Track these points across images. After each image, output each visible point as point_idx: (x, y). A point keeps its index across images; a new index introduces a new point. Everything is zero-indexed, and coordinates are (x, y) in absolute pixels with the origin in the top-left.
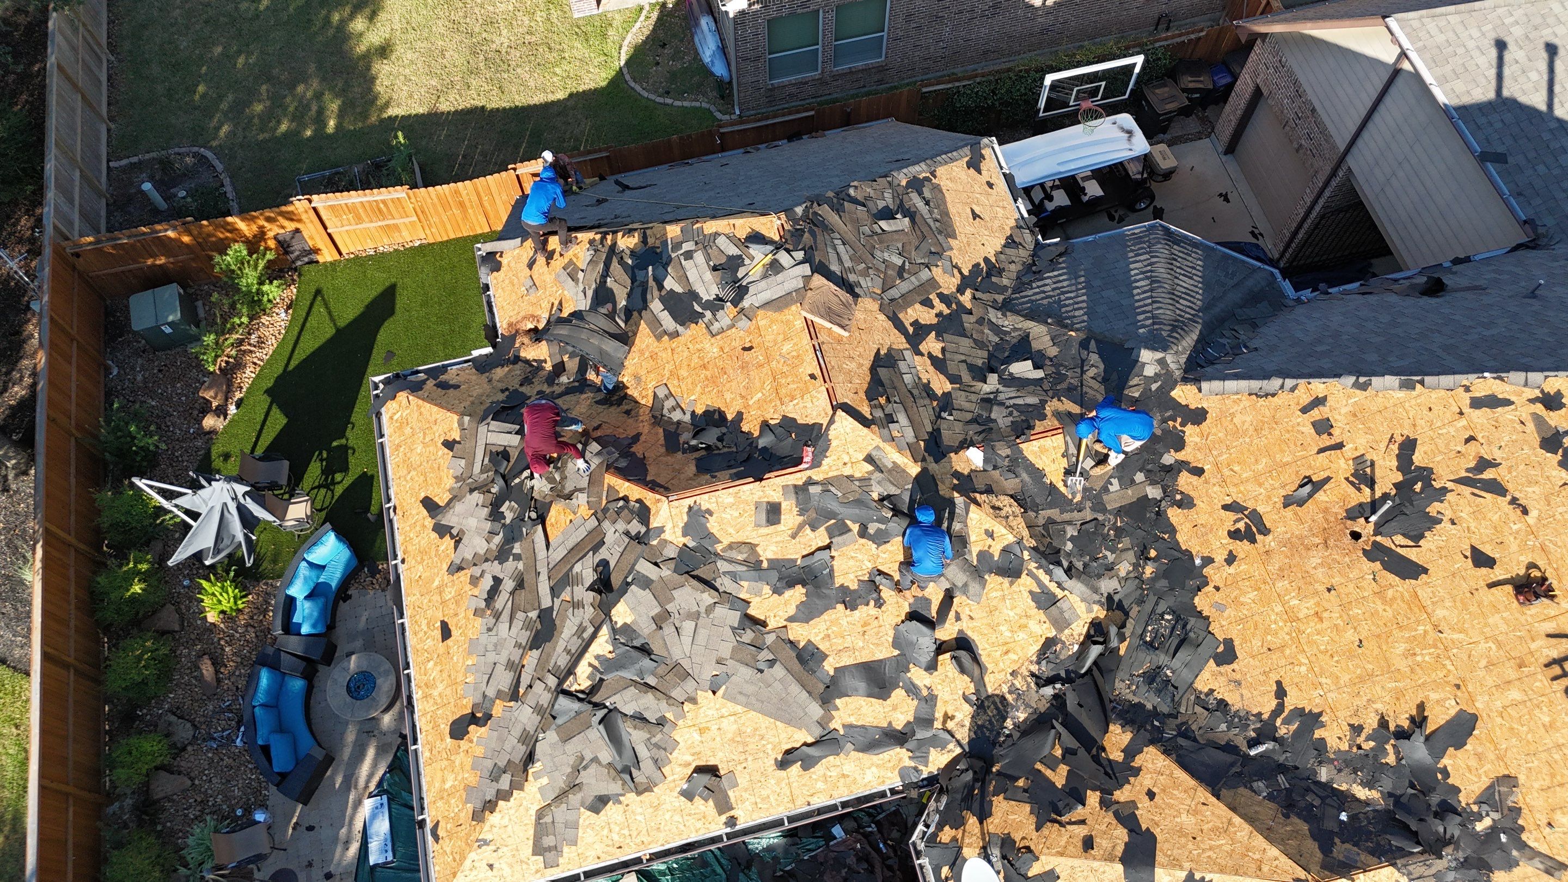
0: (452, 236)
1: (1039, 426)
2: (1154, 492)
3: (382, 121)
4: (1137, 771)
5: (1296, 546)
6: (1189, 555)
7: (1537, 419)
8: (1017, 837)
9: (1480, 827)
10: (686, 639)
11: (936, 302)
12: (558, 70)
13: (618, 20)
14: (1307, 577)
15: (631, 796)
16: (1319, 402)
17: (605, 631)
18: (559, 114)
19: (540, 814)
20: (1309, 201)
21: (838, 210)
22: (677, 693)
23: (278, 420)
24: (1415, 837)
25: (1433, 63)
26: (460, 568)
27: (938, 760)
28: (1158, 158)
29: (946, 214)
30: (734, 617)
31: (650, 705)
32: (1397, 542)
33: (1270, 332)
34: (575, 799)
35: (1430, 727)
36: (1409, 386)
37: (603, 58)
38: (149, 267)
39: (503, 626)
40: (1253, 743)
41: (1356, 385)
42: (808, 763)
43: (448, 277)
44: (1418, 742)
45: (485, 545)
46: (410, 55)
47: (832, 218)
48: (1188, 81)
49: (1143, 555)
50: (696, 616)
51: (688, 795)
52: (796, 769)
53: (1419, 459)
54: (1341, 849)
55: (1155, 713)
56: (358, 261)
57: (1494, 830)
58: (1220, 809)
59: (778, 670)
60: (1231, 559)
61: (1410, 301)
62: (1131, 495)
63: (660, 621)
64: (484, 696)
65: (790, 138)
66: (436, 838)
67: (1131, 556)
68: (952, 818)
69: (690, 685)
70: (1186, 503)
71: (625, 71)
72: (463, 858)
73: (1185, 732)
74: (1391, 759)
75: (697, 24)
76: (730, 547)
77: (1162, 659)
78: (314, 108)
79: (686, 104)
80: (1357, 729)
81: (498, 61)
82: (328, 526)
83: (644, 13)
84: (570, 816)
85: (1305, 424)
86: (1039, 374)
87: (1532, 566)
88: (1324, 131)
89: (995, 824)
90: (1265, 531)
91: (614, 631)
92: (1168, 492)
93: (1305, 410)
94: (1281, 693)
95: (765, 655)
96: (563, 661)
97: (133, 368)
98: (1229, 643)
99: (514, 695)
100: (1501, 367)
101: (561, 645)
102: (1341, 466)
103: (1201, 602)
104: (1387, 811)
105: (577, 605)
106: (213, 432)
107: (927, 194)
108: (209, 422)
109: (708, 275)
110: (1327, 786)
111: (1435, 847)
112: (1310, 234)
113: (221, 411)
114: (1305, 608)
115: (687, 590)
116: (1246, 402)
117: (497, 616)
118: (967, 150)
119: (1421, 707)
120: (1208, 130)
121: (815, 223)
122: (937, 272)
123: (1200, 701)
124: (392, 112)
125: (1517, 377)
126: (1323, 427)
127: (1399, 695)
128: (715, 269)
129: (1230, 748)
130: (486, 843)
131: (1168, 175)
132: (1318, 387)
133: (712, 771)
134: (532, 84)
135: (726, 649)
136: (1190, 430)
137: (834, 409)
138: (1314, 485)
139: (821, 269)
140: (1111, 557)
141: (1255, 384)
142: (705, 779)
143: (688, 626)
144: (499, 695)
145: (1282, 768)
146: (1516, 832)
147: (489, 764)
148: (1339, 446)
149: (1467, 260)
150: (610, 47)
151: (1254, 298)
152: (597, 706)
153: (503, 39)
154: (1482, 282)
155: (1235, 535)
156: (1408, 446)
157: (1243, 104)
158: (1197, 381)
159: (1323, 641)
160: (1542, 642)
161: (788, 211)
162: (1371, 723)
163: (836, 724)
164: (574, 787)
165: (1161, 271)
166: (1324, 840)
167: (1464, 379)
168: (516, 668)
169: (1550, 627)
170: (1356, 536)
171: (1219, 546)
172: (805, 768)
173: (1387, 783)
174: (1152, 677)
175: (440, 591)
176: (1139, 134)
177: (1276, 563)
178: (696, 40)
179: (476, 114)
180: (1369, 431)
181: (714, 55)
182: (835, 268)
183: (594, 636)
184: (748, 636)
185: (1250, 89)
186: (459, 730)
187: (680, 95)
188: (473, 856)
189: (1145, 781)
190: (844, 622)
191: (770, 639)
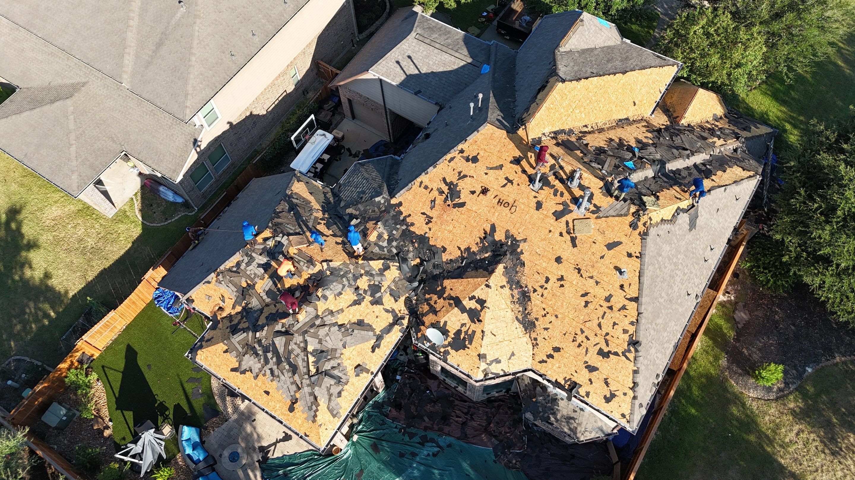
0: (135, 316)
1: (369, 232)
2: (404, 227)
3: (71, 299)
4: (445, 288)
5: (440, 217)
6: (421, 235)
7: (461, 156)
8: (433, 322)
9: (509, 244)
10: (329, 341)
11: (321, 221)
12: (121, 239)
13: (127, 208)
14: (447, 221)
15: (346, 387)
16: (421, 183)
17: (309, 355)
18: (135, 252)
19: (328, 408)
20: (385, 121)
21: (279, 217)
22: (337, 355)
23: (129, 415)
24: (500, 255)
25: (388, 77)
26: (257, 376)
27: (405, 322)
28: (337, 135)
29: (304, 198)
30: (337, 328)
31: (333, 363)
32: (457, 201)
33: (401, 172)
34: (333, 398)
35: (488, 232)
36: (435, 167)
37: (133, 224)
38: (39, 405)
39: (282, 377)
40: (462, 263)
41: (426, 174)
42: (378, 346)
43: (146, 329)
44: (488, 237)
45: (260, 365)
46: (60, 272)
47: (280, 220)
48: (326, 106)
49: (413, 243)
50: (327, 335)
51: (357, 375)
52: (377, 349)
53: (448, 181)
54: (490, 269)
55: (440, 273)
56: (108, 348)
57: (512, 242)
58: (465, 280)
59: (356, 331)
60: (430, 229)
61: (425, 142)
62: (400, 232)
63: (320, 342)
64: (291, 396)
65: (228, 206)
66: (308, 436)
67: (410, 245)
68: (418, 331)
69: (339, 351)
70: (413, 224)
71: (145, 222)
72: (318, 433)
73: (449, 272)
74: (487, 244)
75: (159, 191)
76: (323, 313)
77: (433, 261)
78: (40, 314)
79: (176, 218)
80: (477, 244)
81: (95, 251)
82: (181, 426)
83: (134, 199)
84: (335, 402)
85: (422, 188)
86: (359, 220)
87: (482, 187)
88: (375, 102)
89: (427, 323)
90: (432, 218)
91: (311, 353)
92: (407, 225)
93: (420, 187)
94: (459, 248)
95: (350, 330)
96: (305, 370)
97: (61, 441)
98: (443, 247)
99: (299, 389)
100: (448, 151)
101: (301, 368)
102: (435, 193)
103: (431, 243)
104: (494, 255)
105: (297, 356)
106: (110, 436)
107: (295, 197)
108: (107, 433)
109: (260, 257)
110: (480, 259)
111: (505, 254)
112: (392, 129)
113: (107, 427)
114: (451, 228)
115: (321, 330)
116: (407, 193)
117: (278, 376)
118: (294, 178)
119: (484, 230)
120: (343, 116)
121: (277, 225)
122: (315, 214)
123: (447, 263)
124: (71, 294)
125: (452, 151)
126: (426, 187)
127: (479, 230)
128: (261, 255)
129: (459, 267)
130: (321, 425)
131: (343, 137)
132: (419, 179)
133: (359, 365)
134: (115, 249)
135: (340, 336)
136: (401, 208)
137: (321, 263)
138: (433, 201)
139: (289, 234)
140: (407, 249)
141: (406, 188)
142: (359, 368)
143: (328, 338)
144: (295, 392)
145: (470, 263)
146: (515, 239)
147: (307, 408)
148: (432, 189)
149: (430, 122)
150: (132, 219)
151: (392, 166)
152: (322, 372)
153: (90, 242)
154: (436, 127)
155: (427, 224)
156: (444, 180)
157: (348, 105)
158: (394, 196)
159: (459, 232)
160: (494, 200)
161: (267, 227)
162: (479, 240)
163: (378, 333)
164: (331, 395)
165: (366, 175)
166: (486, 269)
167: (444, 158)
168: (294, 383)
169: (493, 196)
170: (449, 205)
171: (426, 228)
172: (379, 348)
173: (490, 250)
174: (434, 266)
175: (256, 385)
176: (327, 134)
177: (439, 222)
178: (162, 196)
179: (103, 273)
180: (435, 182)
181: (173, 197)
182: (291, 232)
183: (308, 358)
184: (343, 329)
185: (346, 100)
186: (291, 409)
187: (171, 217)
188: (320, 430)
189: (448, 288)
190: (362, 309)
191: (348, 326)
